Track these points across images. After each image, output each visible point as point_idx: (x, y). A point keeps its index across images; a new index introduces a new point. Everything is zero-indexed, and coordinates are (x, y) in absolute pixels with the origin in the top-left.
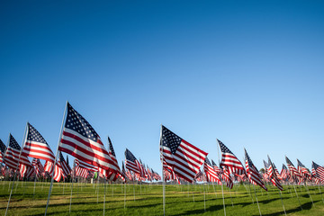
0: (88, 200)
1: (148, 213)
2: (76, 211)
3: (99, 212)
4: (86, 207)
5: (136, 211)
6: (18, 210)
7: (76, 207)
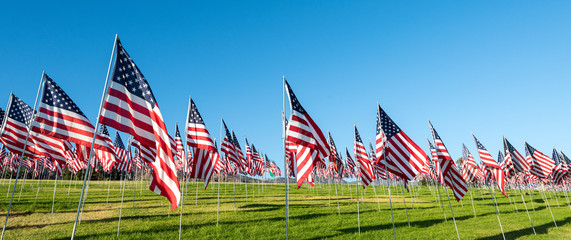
0: (152, 212)
1: (258, 234)
2: (129, 233)
3: (171, 234)
4: (147, 225)
5: (238, 230)
6: (24, 231)
7: (130, 225)
